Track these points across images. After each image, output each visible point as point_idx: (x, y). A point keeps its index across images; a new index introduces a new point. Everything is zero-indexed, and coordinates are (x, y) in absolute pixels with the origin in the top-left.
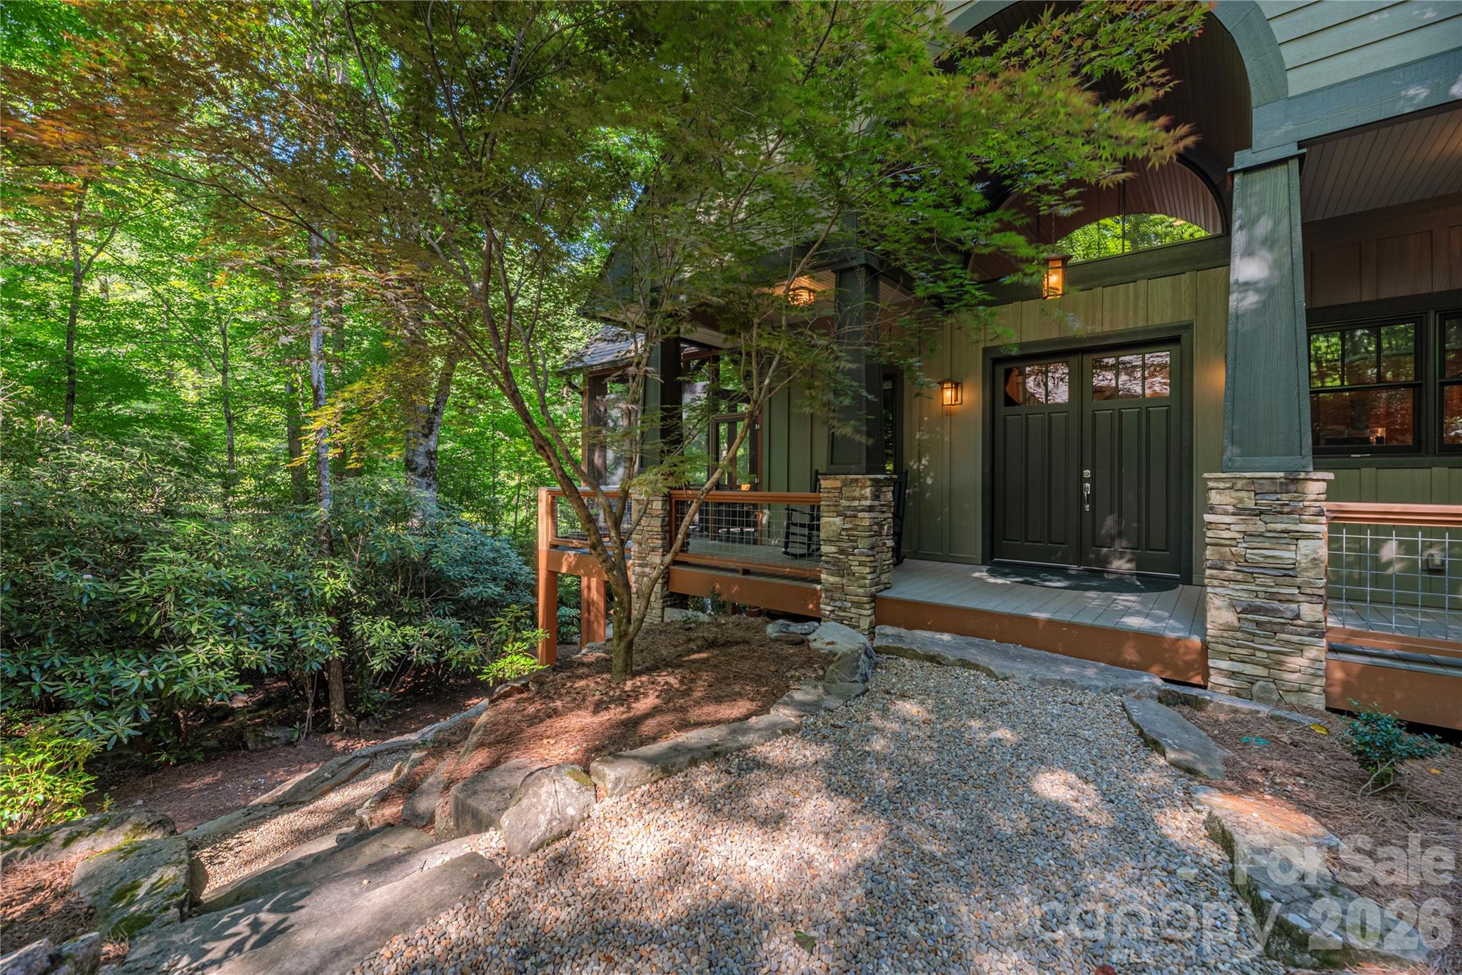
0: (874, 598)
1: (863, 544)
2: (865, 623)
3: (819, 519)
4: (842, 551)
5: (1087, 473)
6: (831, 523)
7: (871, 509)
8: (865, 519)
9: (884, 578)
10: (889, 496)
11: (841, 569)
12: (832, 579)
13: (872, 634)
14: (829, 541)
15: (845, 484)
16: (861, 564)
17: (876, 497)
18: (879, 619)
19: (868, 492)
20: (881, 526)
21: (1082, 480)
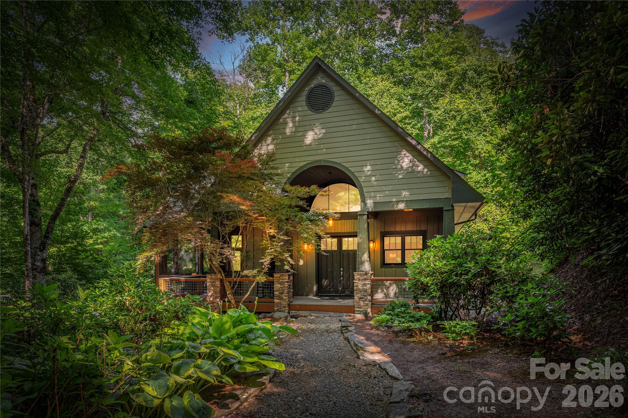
0: (289, 305)
1: (286, 291)
2: (287, 311)
3: (273, 285)
4: (280, 293)
5: (342, 269)
6: (277, 286)
7: (288, 282)
8: (286, 285)
9: (291, 300)
10: (292, 278)
11: (280, 298)
12: (277, 301)
13: (289, 313)
14: (276, 291)
15: (281, 275)
16: (286, 296)
17: (289, 279)
18: (290, 309)
19: (287, 277)
20: (290, 286)
21: (340, 271)
